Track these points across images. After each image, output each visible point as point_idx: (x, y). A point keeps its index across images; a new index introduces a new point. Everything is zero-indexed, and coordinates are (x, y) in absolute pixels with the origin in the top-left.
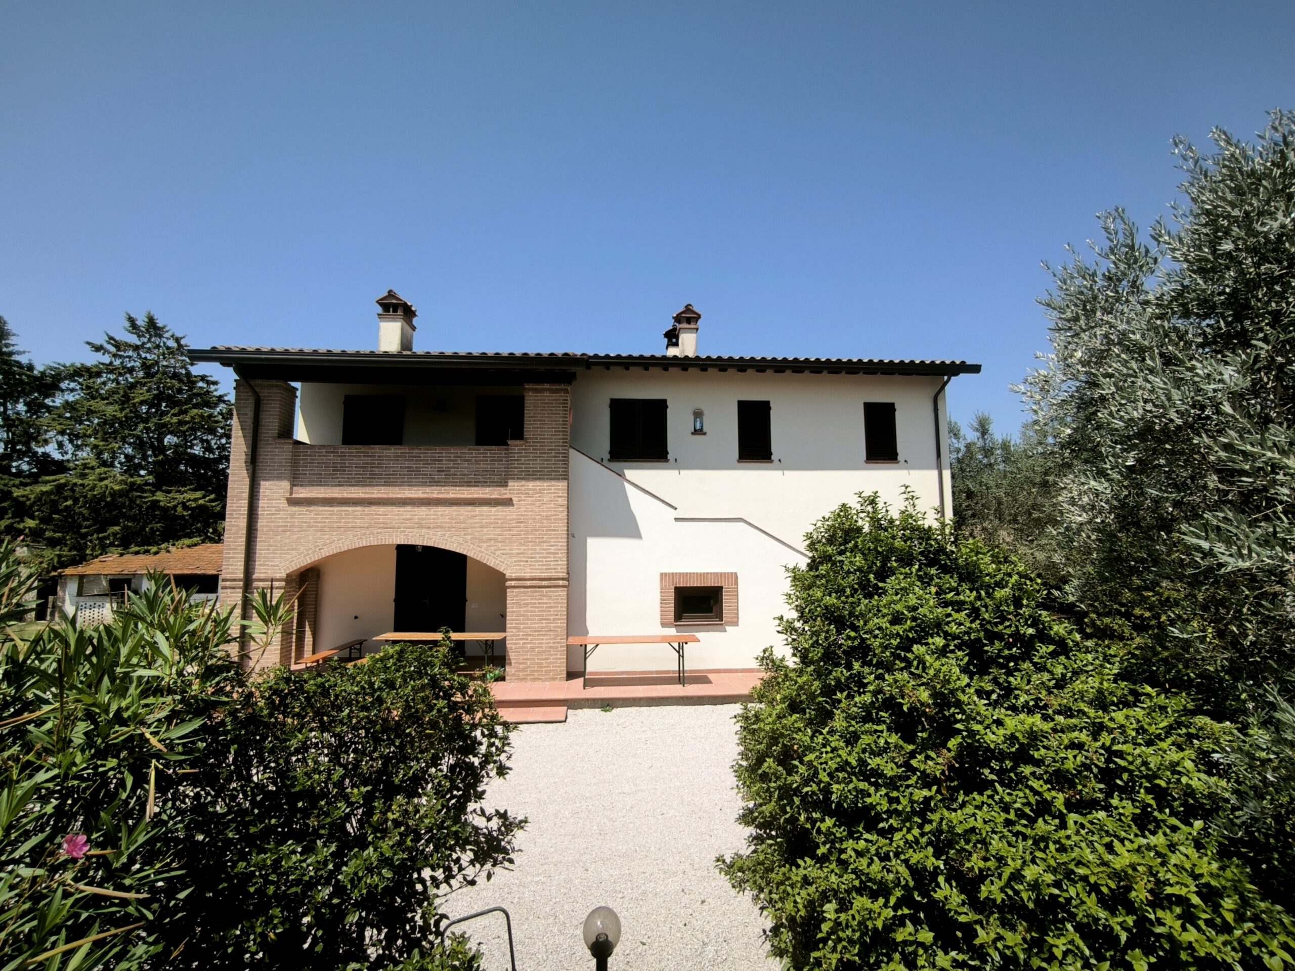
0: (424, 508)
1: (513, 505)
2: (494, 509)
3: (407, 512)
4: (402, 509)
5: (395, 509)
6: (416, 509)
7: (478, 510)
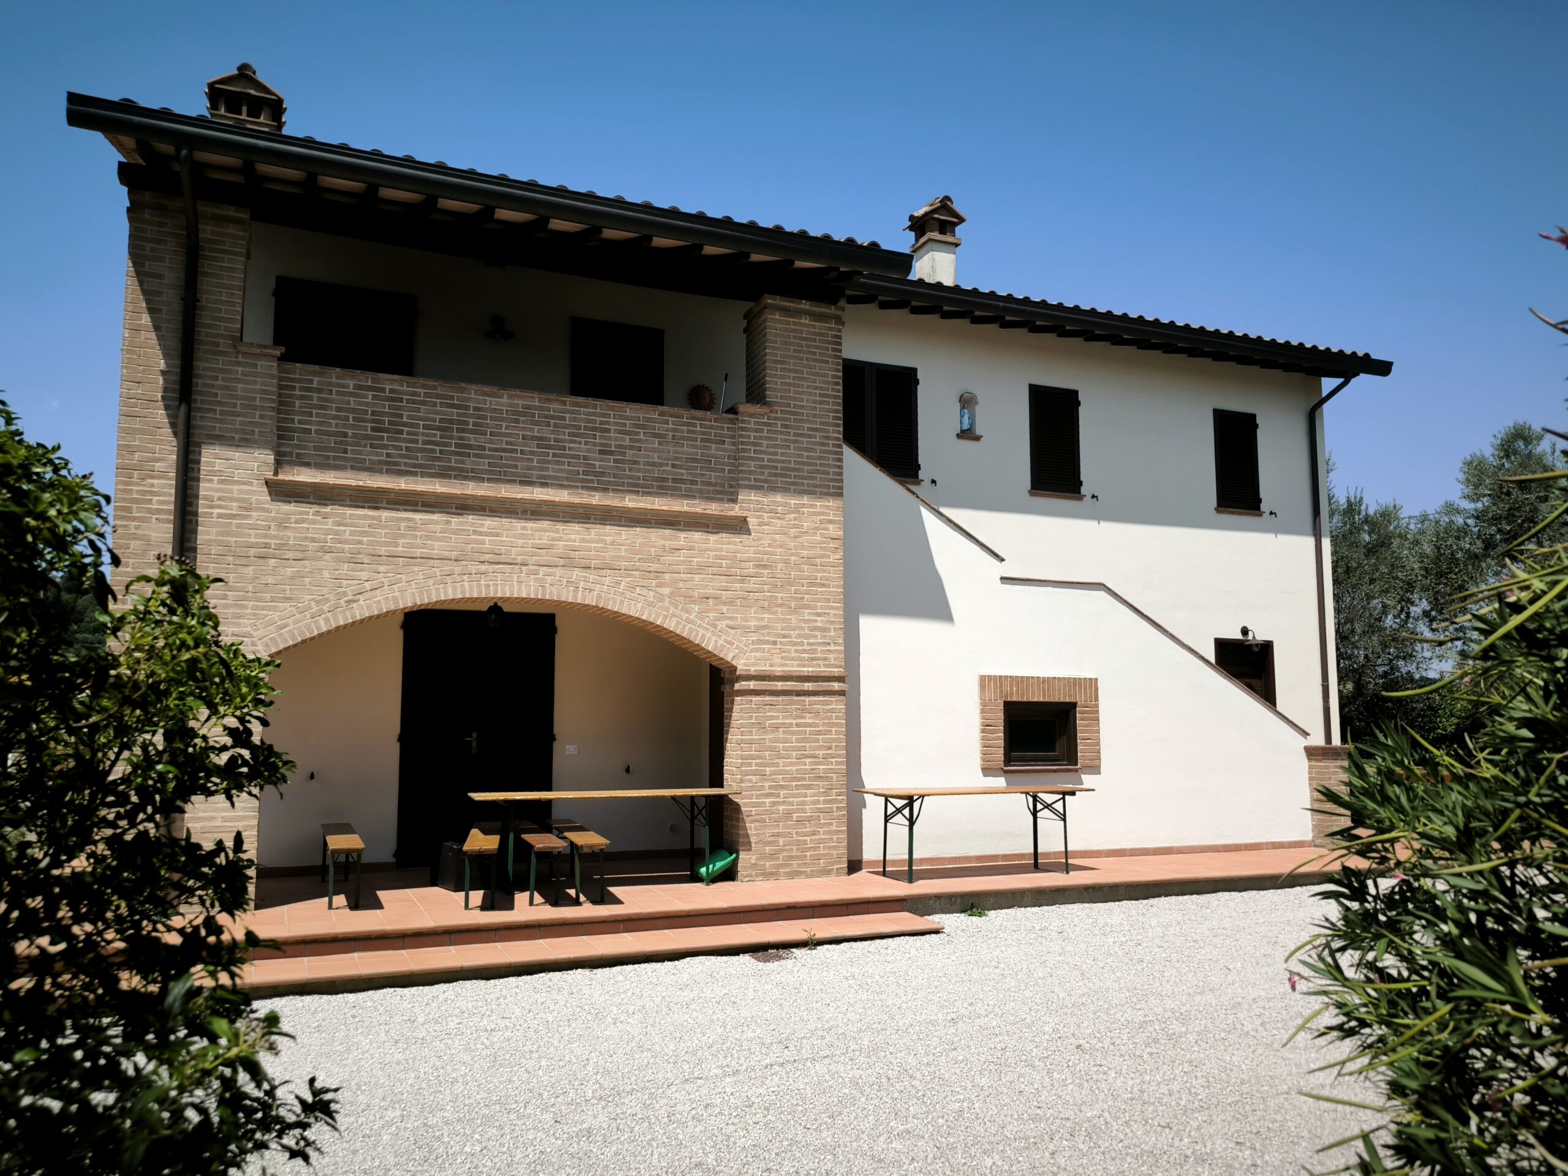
0: (576, 527)
1: (748, 532)
2: (713, 538)
3: (540, 531)
4: (530, 525)
5: (518, 525)
6: (560, 527)
7: (683, 538)
